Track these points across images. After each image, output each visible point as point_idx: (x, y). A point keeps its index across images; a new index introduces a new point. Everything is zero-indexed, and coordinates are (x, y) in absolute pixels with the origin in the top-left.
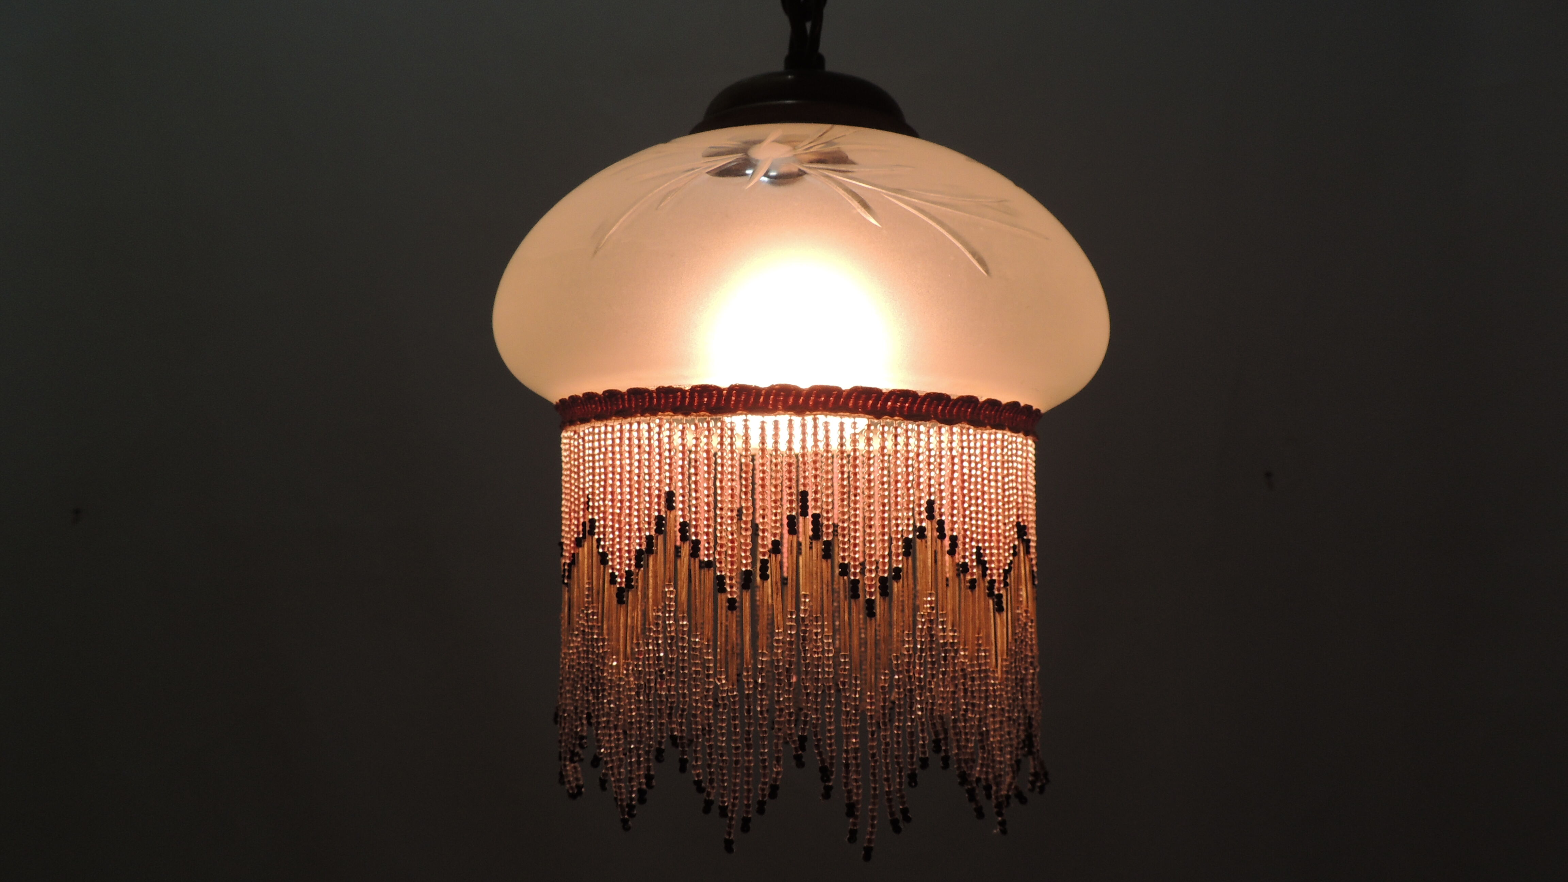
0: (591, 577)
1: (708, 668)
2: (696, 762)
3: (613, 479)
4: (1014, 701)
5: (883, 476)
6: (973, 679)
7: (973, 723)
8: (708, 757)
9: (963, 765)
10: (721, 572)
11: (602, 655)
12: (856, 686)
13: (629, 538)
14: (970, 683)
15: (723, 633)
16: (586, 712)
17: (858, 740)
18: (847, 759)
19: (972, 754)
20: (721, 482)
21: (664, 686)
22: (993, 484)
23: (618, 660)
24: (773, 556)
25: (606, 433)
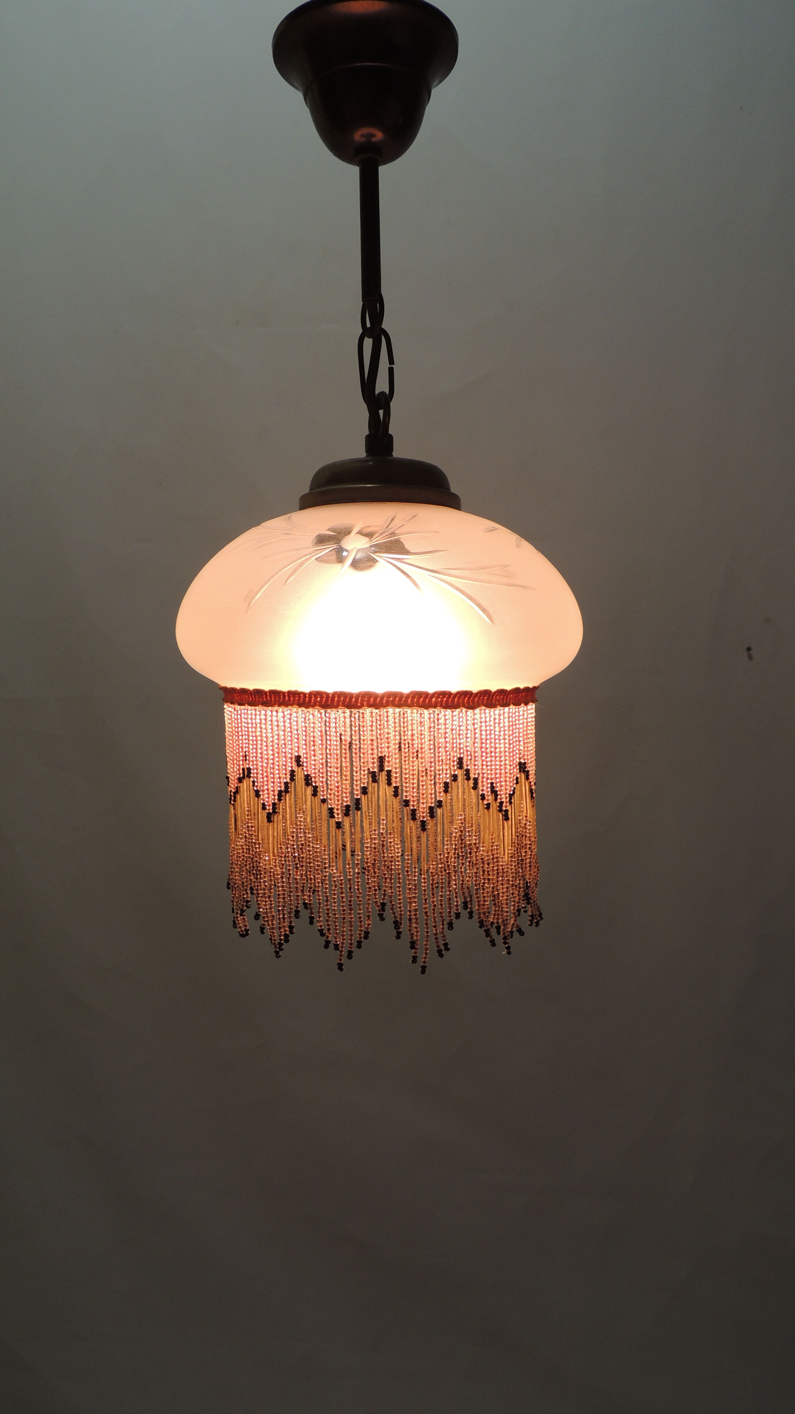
0: (249, 803)
1: (325, 863)
2: (319, 918)
3: (261, 744)
4: (516, 874)
5: (430, 745)
6: (488, 864)
7: (488, 890)
8: (326, 916)
9: (482, 916)
10: (331, 805)
11: (259, 853)
12: (415, 872)
13: (273, 782)
14: (487, 866)
15: (334, 843)
16: (249, 886)
17: (417, 904)
18: (410, 916)
19: (488, 908)
20: (330, 750)
21: (299, 873)
22: (502, 741)
23: (269, 856)
24: (363, 796)
25: (256, 715)
